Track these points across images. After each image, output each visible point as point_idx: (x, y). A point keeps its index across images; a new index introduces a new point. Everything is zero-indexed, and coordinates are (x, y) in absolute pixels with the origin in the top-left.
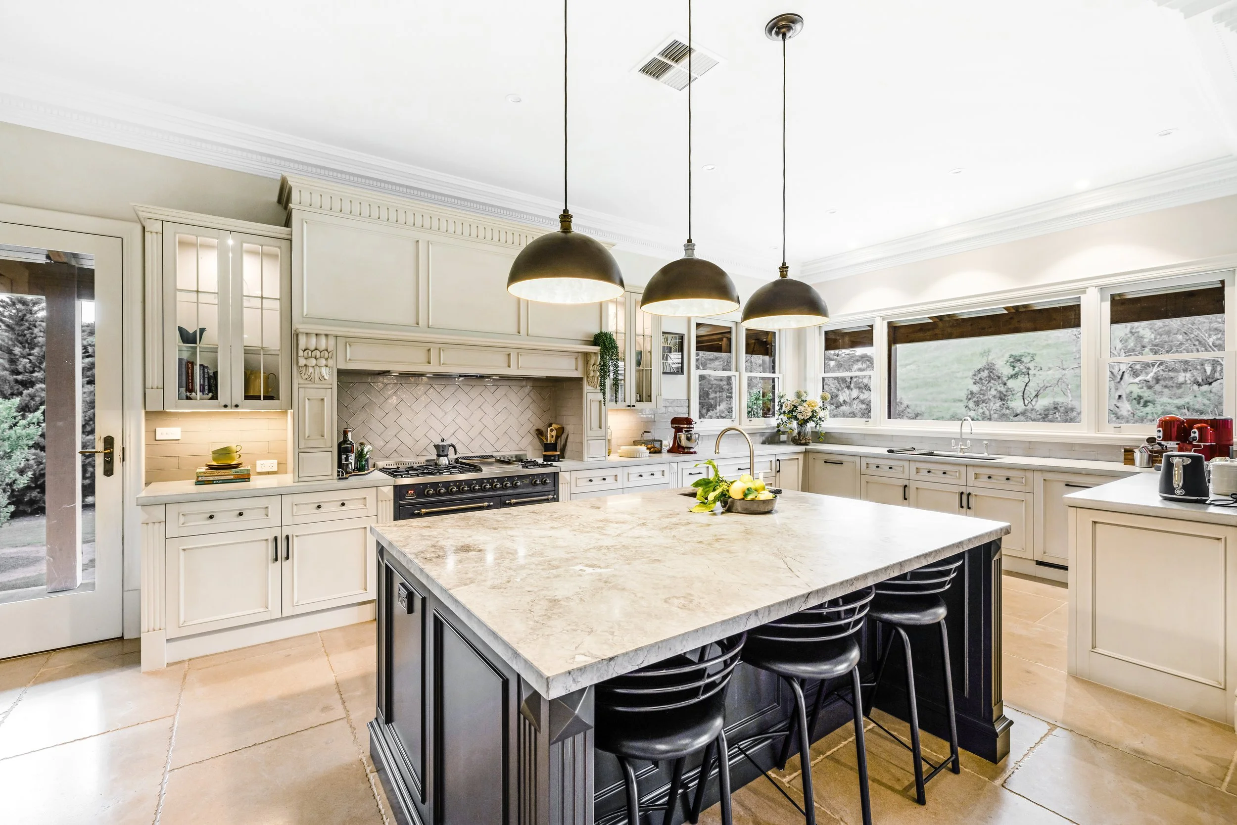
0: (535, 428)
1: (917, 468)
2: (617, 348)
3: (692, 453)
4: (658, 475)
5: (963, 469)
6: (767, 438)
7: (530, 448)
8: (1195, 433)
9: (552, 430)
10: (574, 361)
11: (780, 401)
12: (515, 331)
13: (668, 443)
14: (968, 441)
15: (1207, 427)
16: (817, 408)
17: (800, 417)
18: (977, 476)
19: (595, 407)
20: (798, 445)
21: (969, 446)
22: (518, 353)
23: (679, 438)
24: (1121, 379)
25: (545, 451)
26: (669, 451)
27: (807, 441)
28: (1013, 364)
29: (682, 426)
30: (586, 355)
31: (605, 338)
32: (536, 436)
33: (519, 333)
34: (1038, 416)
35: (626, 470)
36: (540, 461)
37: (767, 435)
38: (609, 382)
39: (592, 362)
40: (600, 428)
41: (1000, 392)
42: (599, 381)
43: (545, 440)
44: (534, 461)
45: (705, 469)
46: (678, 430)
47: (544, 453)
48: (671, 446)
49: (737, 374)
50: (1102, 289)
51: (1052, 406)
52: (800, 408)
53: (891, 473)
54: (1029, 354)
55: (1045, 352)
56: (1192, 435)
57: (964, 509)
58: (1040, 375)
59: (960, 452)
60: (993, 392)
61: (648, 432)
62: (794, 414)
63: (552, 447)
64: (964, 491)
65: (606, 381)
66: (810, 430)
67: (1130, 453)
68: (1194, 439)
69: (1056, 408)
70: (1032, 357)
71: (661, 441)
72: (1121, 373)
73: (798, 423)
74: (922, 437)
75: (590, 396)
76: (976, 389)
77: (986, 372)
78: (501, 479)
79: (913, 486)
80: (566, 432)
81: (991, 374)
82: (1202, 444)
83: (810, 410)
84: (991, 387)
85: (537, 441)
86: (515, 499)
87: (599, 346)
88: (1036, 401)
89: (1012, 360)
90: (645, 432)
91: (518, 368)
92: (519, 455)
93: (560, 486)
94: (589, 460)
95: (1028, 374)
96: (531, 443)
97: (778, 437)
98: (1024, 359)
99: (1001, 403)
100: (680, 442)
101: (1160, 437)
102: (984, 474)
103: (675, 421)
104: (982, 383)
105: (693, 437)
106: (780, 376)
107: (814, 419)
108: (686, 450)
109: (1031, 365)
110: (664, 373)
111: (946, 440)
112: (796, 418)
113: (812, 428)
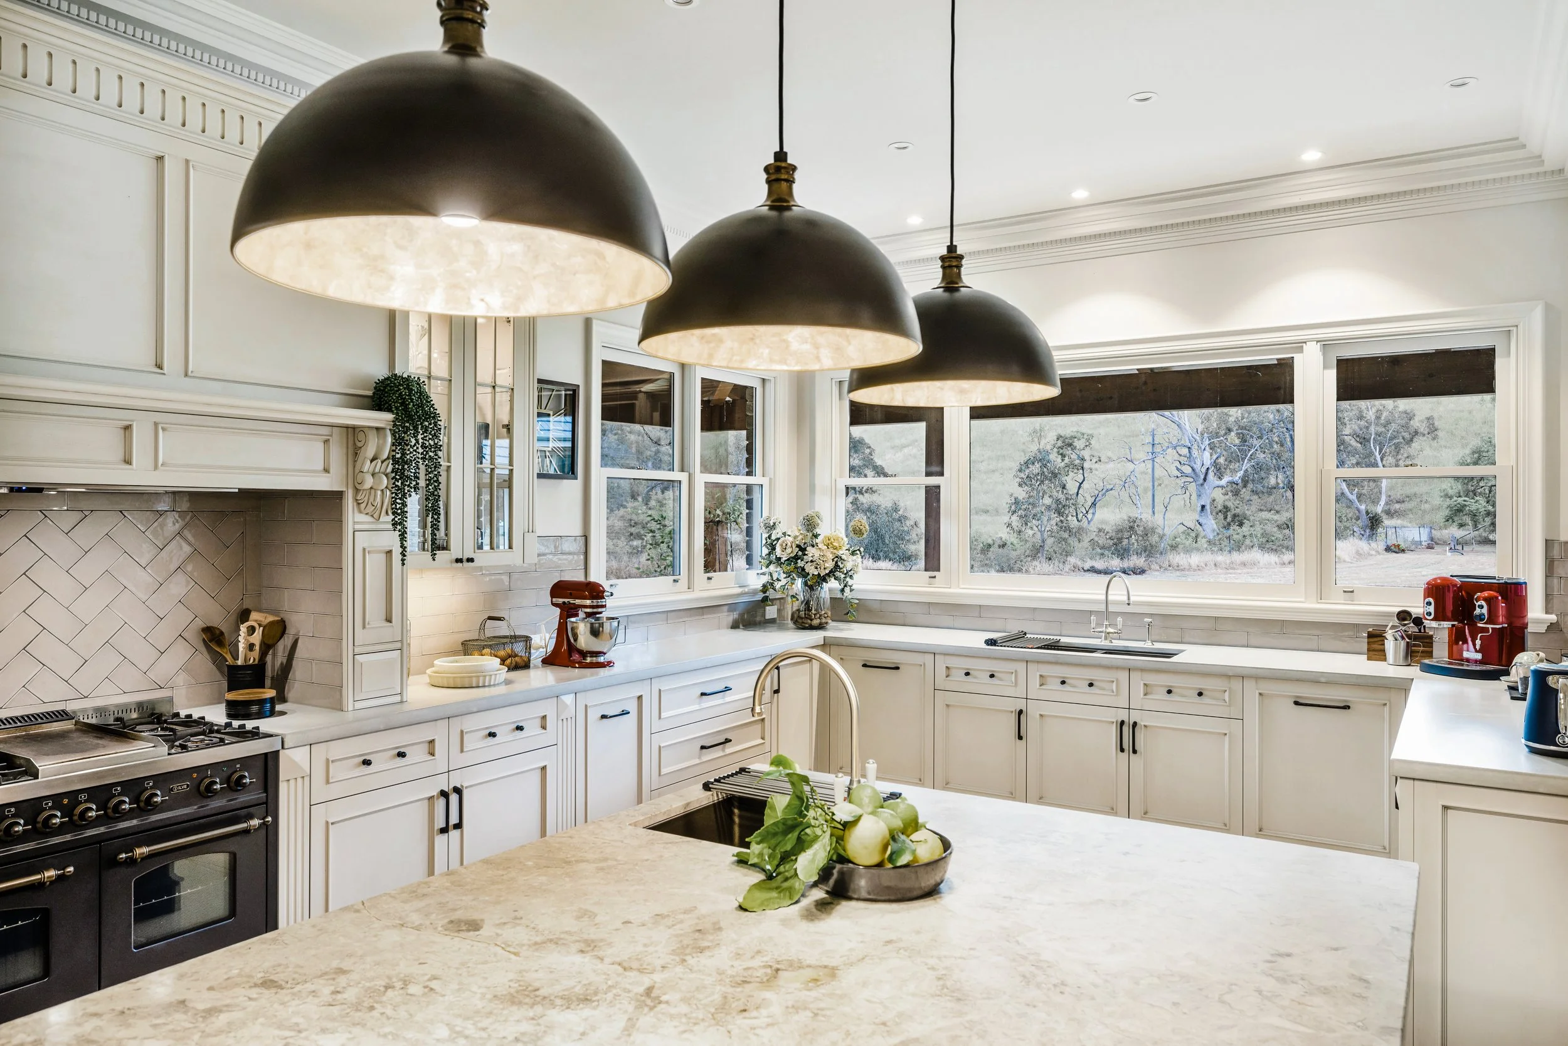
0: (200, 624)
1: (1041, 676)
2: (435, 416)
3: (602, 665)
4: (532, 729)
5: (1123, 676)
6: (742, 615)
7: (181, 679)
8: (1481, 607)
9: (251, 630)
10: (320, 446)
11: (769, 537)
12: (146, 359)
13: (544, 640)
14: (1119, 619)
15: (1497, 598)
16: (843, 552)
17: (811, 569)
18: (1148, 689)
19: (375, 564)
20: (804, 628)
21: (1120, 626)
22: (156, 424)
23: (573, 629)
24: (1205, 479)
25: (230, 689)
26: (548, 661)
27: (824, 620)
28: (1061, 451)
29: (578, 602)
30: (353, 433)
31: (405, 392)
32: (203, 649)
33: (160, 367)
34: (1109, 541)
35: (456, 725)
36: (217, 715)
37: (741, 608)
38: (414, 503)
39: (370, 451)
40: (389, 620)
41: (1058, 501)
42: (387, 501)
43: (228, 657)
44: (201, 721)
45: (635, 702)
46: (568, 611)
47: (231, 696)
48: (550, 648)
49: (683, 477)
50: (1326, 346)
51: (1126, 525)
52: (811, 551)
53: (993, 686)
54: (1083, 434)
55: (1102, 431)
56: (1478, 611)
57: (1125, 754)
58: (1096, 470)
59: (1106, 639)
60: (1047, 501)
61: (499, 619)
62: (800, 563)
63: (253, 675)
64: (1126, 720)
65: (409, 501)
66: (828, 596)
67: (1379, 639)
68: (1481, 617)
69: (1131, 528)
70: (1088, 440)
71: (527, 639)
72: (1204, 470)
73: (806, 584)
74: (1035, 609)
75: (362, 540)
76: (1021, 494)
77: (1038, 465)
78: (101, 794)
79: (1034, 711)
80: (291, 631)
81: (1045, 470)
82: (1490, 626)
83: (831, 557)
84: (1044, 493)
85: (203, 660)
86: (148, 846)
87: (389, 410)
88: (1093, 514)
89: (1060, 443)
90: (490, 618)
91: (156, 467)
92: (149, 702)
93: (283, 788)
94: (358, 705)
95: (1083, 468)
96: (185, 668)
97: (761, 611)
98: (1076, 443)
99: (1058, 519)
100: (576, 640)
101: (1429, 614)
102: (1162, 686)
103: (560, 589)
104: (1031, 485)
105: (607, 627)
106: (764, 481)
107: (838, 574)
108: (589, 660)
109: (1086, 454)
110: (541, 476)
111: (1081, 616)
112: (803, 573)
113: (830, 590)
